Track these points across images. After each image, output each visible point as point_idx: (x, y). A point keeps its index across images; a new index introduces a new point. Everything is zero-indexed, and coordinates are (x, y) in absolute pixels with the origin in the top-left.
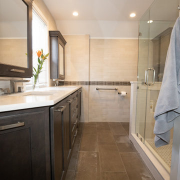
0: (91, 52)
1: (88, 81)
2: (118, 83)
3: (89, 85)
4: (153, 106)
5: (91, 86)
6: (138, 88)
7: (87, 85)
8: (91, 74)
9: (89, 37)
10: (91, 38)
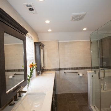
0: (60, 50)
1: (59, 68)
2: (77, 68)
3: (60, 70)
4: (102, 86)
5: (61, 71)
6: (92, 76)
7: (58, 70)
8: (60, 63)
9: (58, 41)
10: (59, 42)
